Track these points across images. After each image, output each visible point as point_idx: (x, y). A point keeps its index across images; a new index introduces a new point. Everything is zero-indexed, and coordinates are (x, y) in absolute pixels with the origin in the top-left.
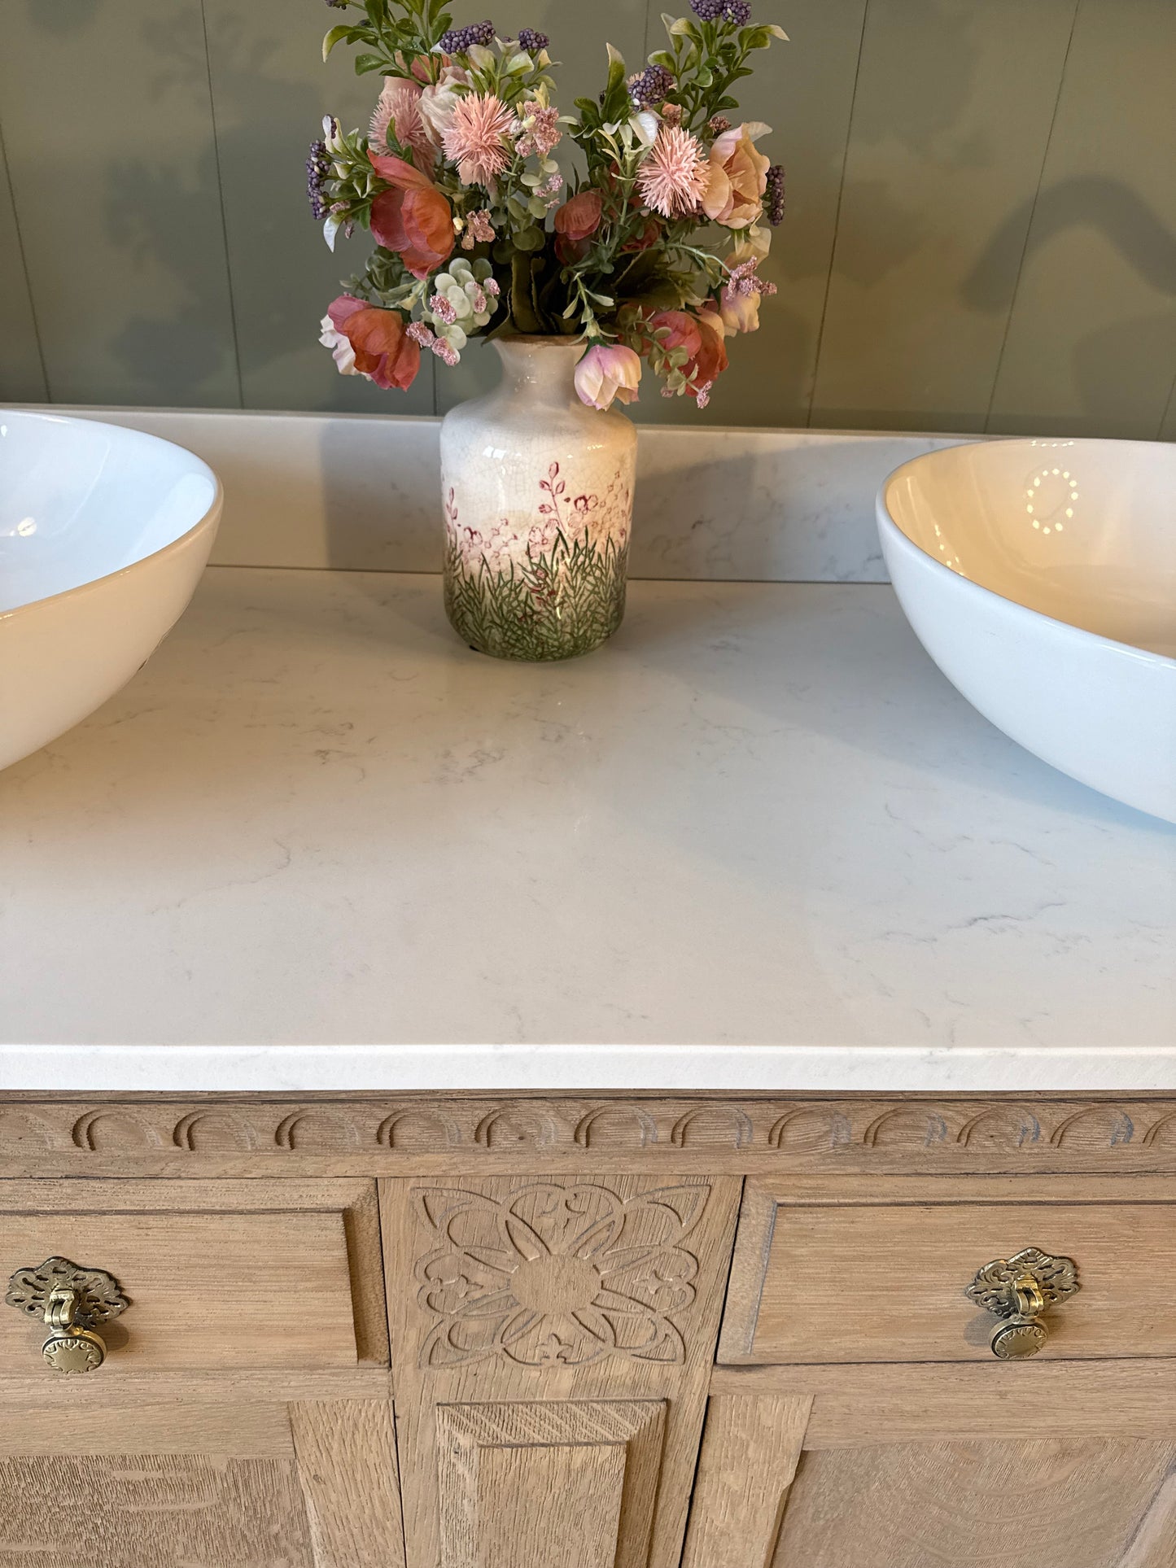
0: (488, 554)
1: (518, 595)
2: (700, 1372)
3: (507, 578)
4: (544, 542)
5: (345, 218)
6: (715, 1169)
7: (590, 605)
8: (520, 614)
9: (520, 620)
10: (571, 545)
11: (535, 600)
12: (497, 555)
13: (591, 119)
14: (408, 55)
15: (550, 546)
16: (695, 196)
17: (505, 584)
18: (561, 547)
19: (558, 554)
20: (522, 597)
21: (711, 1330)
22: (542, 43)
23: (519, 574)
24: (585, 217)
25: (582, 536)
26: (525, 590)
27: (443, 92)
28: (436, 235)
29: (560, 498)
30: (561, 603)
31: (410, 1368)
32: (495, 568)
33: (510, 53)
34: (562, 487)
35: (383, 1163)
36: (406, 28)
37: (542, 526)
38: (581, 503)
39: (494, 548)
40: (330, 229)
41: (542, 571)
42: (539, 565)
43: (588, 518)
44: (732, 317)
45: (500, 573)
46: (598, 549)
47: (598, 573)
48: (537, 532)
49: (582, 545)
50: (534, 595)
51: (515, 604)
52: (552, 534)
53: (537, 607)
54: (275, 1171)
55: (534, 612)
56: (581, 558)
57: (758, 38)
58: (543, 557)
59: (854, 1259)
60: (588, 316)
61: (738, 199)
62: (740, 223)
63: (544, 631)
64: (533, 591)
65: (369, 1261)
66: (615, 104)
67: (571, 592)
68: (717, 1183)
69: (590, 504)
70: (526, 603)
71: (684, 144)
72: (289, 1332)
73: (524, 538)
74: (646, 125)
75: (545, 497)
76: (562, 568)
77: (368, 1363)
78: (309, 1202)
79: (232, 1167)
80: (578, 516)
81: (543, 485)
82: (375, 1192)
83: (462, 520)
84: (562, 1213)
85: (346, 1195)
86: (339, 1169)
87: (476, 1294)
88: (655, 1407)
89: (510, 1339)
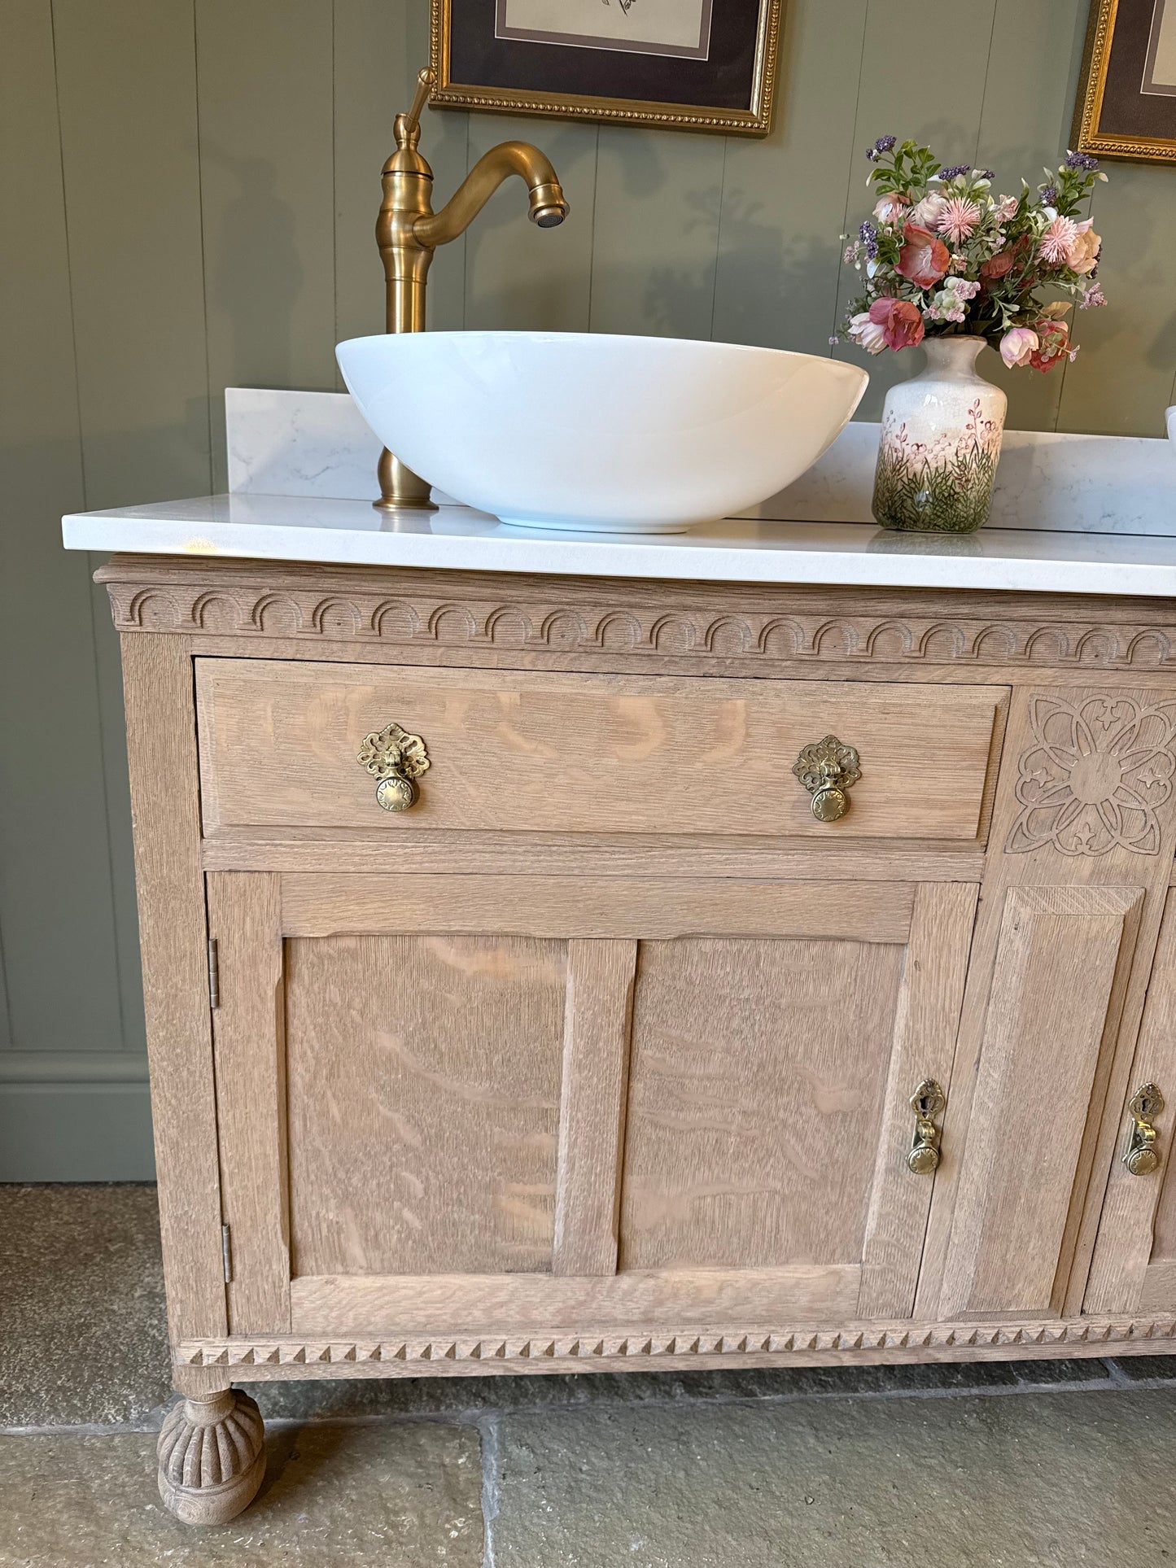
0: (929, 458)
1: (947, 481)
3: (941, 471)
4: (966, 448)
7: (985, 492)
8: (946, 494)
9: (946, 498)
10: (980, 451)
11: (957, 485)
12: (936, 456)
15: (969, 450)
16: (1068, 253)
17: (939, 475)
18: (975, 452)
19: (973, 456)
20: (949, 483)
23: (949, 468)
24: (1004, 264)
25: (986, 447)
26: (952, 478)
29: (978, 421)
30: (972, 488)
31: (997, 853)
34: (980, 413)
35: (1019, 676)
36: (913, 170)
37: (966, 437)
38: (988, 426)
39: (934, 453)
40: (871, 266)
41: (963, 466)
42: (962, 462)
43: (990, 435)
45: (937, 468)
46: (992, 456)
47: (990, 472)
48: (964, 442)
49: (985, 452)
50: (957, 481)
51: (944, 488)
52: (971, 443)
53: (957, 490)
54: (964, 678)
55: (955, 493)
56: (984, 460)
58: (965, 457)
60: (1007, 315)
61: (1084, 256)
63: (960, 506)
64: (957, 479)
65: (995, 754)
67: (977, 482)
69: (992, 427)
70: (951, 487)
71: (1067, 224)
72: (943, 806)
73: (955, 444)
75: (970, 419)
76: (974, 465)
77: (977, 844)
78: (974, 702)
79: (937, 674)
80: (986, 433)
81: (970, 411)
82: (1009, 699)
83: (911, 440)
84: (1107, 718)
85: (995, 696)
86: (995, 679)
87: (1049, 785)
88: (1138, 892)
89: (1062, 826)
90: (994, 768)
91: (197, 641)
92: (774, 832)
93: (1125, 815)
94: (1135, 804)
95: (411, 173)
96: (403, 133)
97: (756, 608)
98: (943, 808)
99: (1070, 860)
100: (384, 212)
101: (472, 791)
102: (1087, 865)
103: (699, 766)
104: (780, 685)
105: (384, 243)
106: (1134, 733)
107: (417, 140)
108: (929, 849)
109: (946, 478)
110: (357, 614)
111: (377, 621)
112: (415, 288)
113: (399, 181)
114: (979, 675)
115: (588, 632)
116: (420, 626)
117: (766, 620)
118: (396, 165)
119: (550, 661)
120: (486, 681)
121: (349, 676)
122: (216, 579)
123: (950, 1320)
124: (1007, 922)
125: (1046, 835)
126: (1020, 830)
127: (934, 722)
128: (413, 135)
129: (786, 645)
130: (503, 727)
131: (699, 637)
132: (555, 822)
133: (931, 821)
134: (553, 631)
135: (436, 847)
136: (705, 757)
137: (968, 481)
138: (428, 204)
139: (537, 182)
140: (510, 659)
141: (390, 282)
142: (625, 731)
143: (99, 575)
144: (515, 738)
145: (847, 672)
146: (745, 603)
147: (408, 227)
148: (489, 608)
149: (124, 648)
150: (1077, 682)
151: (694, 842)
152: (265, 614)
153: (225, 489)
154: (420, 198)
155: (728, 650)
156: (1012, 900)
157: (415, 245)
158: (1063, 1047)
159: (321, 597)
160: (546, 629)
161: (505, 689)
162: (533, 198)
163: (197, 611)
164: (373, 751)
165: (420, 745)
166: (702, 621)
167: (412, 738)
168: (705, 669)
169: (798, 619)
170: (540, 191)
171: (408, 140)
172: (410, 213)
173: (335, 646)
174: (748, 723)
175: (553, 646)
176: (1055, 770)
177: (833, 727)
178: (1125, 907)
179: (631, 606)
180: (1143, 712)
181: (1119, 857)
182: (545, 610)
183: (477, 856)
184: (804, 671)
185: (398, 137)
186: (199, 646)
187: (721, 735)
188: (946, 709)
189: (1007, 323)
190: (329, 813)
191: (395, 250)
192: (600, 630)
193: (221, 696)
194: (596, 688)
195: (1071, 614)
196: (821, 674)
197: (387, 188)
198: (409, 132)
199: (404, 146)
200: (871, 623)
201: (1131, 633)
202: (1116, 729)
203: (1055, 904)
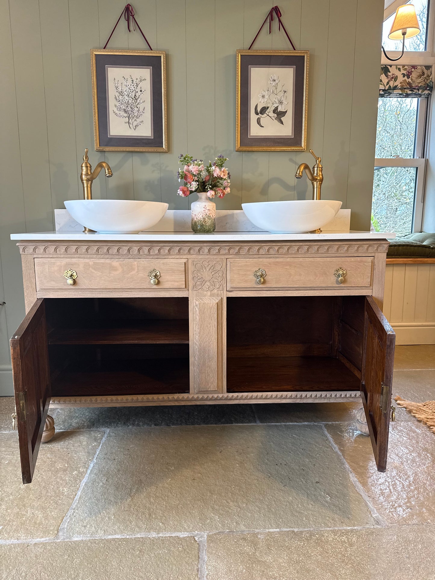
0: (197, 217)
2: (225, 292)
4: (204, 215)
5: (182, 178)
6: (223, 257)
7: (211, 224)
10: (208, 216)
13: (208, 167)
14: (188, 163)
16: (219, 174)
17: (199, 221)
19: (206, 217)
21: (225, 284)
22: (202, 161)
23: (201, 219)
24: (208, 178)
27: (192, 166)
28: (191, 179)
29: (206, 209)
31: (191, 291)
32: (198, 219)
33: (199, 162)
35: (189, 257)
36: (188, 160)
37: (204, 213)
38: (209, 210)
40: (179, 180)
42: (204, 218)
43: (210, 212)
44: (227, 191)
46: (211, 217)
47: (211, 220)
54: (178, 257)
56: (209, 218)
57: (226, 160)
59: (240, 270)
60: (208, 188)
61: (224, 175)
62: (225, 178)
63: (205, 227)
64: (203, 221)
65: (187, 272)
66: (211, 166)
67: (208, 222)
68: (224, 259)
70: (202, 223)
71: (218, 169)
72: (177, 282)
73: (202, 214)
74: (213, 167)
77: (186, 289)
78: (181, 262)
79: (173, 257)
80: (208, 212)
81: (204, 208)
82: (188, 261)
83: (194, 214)
84: (207, 264)
85: (185, 261)
86: (184, 257)
87: (198, 277)
88: (220, 298)
89: (202, 285)
90: (187, 274)
91: (35, 255)
92: (146, 288)
93: (215, 283)
94: (216, 281)
95: (87, 167)
96: (85, 159)
97: (137, 245)
98: (178, 282)
99: (205, 292)
100: (82, 174)
101: (85, 281)
102: (209, 293)
103: (129, 275)
104: (143, 260)
105: (82, 180)
106: (214, 266)
107: (88, 160)
108: (177, 290)
109: (201, 221)
110: (62, 249)
111: (66, 250)
112: (89, 188)
113: (84, 168)
114: (181, 257)
115: (106, 251)
116: (74, 251)
117: (139, 247)
118: (84, 165)
119: (99, 256)
120: (87, 260)
121: (62, 260)
122: (38, 244)
123: (197, 394)
124: (195, 305)
125: (200, 287)
126: (194, 286)
127: (173, 266)
128: (87, 159)
129: (143, 252)
130: (91, 269)
131: (127, 251)
132: (102, 287)
133: (176, 285)
134: (99, 251)
135: (80, 293)
136: (130, 273)
137: (206, 222)
138: (91, 172)
139: (106, 169)
140: (91, 256)
141: (84, 187)
142: (114, 269)
143: (17, 244)
144: (93, 271)
145: (156, 257)
146: (134, 245)
147: (86, 177)
148: (87, 247)
149: (22, 257)
150: (200, 257)
151: (130, 290)
152: (46, 250)
153: (55, 230)
154: (89, 171)
155: (133, 253)
156: (195, 301)
157: (88, 180)
158: (209, 330)
159: (56, 246)
160: (98, 250)
161: (91, 262)
162: (106, 172)
163: (34, 250)
164: (66, 274)
165: (75, 273)
166: (127, 248)
167: (73, 271)
168: (129, 257)
169: (145, 247)
170: (107, 171)
171: (86, 160)
172: (87, 174)
173: (59, 255)
174: (138, 267)
175: (99, 254)
176: (199, 274)
177: (154, 267)
178: (217, 301)
179: (113, 246)
180: (214, 262)
181: (215, 291)
182: (97, 247)
183: (88, 294)
184: (148, 257)
185: (84, 160)
186: (35, 256)
187: (133, 269)
188: (175, 263)
189: (209, 189)
190: (58, 286)
191: (84, 181)
192: (108, 250)
193: (39, 265)
194: (108, 261)
195: (196, 245)
196: (151, 257)
197: (82, 170)
198: (86, 159)
199: (85, 161)
200: (159, 248)
201: (208, 248)
202: (210, 266)
203: (203, 301)
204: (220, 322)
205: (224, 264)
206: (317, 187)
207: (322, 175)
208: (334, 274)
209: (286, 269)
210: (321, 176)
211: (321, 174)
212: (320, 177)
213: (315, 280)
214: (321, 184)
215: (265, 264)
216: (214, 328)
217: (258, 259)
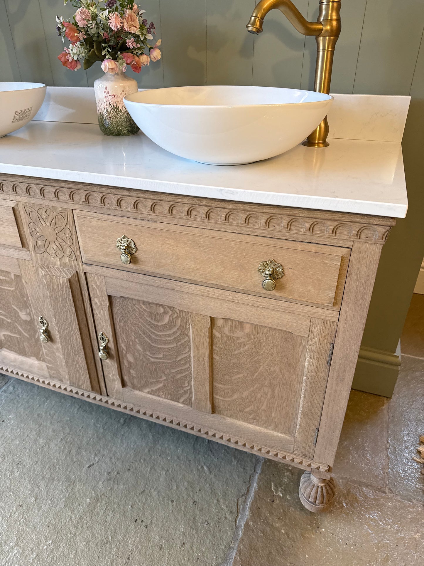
1: (104, 118)
4: (107, 105)
6: (66, 206)
7: (120, 122)
10: (113, 106)
15: (108, 106)
16: (121, 26)
18: (110, 106)
19: (110, 108)
25: (115, 104)
28: (72, 37)
29: (108, 95)
30: (112, 120)
34: (108, 92)
35: (16, 198)
37: (106, 101)
38: (113, 96)
42: (107, 111)
46: (120, 108)
47: (121, 114)
48: (105, 103)
49: (115, 106)
52: (108, 103)
56: (116, 110)
58: (107, 109)
60: (106, 53)
63: (110, 127)
64: (106, 117)
65: (20, 222)
67: (114, 118)
68: (68, 210)
69: (116, 97)
73: (103, 104)
75: (105, 95)
76: (111, 112)
77: (26, 249)
78: (8, 205)
80: (113, 100)
81: (104, 91)
82: (16, 205)
84: (46, 215)
85: (13, 204)
86: (10, 198)
87: (38, 234)
88: (74, 272)
89: (46, 247)
90: (21, 227)
93: (62, 246)
94: (64, 244)
98: (11, 237)
99: (53, 259)
102: (57, 261)
106: (55, 219)
108: (15, 249)
125: (43, 250)
126: (36, 247)
133: (9, 241)
150: (33, 202)
156: (40, 269)
176: (38, 230)
178: (69, 276)
180: (55, 213)
181: (66, 260)
202: (50, 219)
203: (50, 272)
204: (80, 306)
205: (70, 219)
206: (324, 49)
207: (338, 20)
208: (258, 270)
209: (170, 244)
210: (334, 23)
211: (334, 17)
212: (331, 25)
213: (222, 274)
214: (333, 44)
215: (133, 231)
216: (72, 314)
217: (122, 218)
